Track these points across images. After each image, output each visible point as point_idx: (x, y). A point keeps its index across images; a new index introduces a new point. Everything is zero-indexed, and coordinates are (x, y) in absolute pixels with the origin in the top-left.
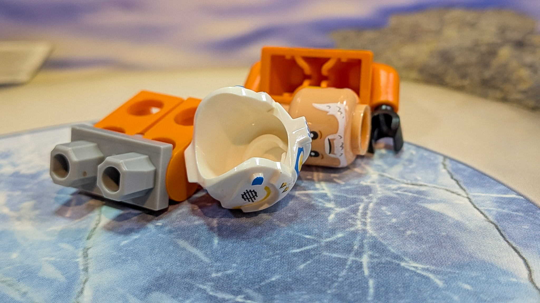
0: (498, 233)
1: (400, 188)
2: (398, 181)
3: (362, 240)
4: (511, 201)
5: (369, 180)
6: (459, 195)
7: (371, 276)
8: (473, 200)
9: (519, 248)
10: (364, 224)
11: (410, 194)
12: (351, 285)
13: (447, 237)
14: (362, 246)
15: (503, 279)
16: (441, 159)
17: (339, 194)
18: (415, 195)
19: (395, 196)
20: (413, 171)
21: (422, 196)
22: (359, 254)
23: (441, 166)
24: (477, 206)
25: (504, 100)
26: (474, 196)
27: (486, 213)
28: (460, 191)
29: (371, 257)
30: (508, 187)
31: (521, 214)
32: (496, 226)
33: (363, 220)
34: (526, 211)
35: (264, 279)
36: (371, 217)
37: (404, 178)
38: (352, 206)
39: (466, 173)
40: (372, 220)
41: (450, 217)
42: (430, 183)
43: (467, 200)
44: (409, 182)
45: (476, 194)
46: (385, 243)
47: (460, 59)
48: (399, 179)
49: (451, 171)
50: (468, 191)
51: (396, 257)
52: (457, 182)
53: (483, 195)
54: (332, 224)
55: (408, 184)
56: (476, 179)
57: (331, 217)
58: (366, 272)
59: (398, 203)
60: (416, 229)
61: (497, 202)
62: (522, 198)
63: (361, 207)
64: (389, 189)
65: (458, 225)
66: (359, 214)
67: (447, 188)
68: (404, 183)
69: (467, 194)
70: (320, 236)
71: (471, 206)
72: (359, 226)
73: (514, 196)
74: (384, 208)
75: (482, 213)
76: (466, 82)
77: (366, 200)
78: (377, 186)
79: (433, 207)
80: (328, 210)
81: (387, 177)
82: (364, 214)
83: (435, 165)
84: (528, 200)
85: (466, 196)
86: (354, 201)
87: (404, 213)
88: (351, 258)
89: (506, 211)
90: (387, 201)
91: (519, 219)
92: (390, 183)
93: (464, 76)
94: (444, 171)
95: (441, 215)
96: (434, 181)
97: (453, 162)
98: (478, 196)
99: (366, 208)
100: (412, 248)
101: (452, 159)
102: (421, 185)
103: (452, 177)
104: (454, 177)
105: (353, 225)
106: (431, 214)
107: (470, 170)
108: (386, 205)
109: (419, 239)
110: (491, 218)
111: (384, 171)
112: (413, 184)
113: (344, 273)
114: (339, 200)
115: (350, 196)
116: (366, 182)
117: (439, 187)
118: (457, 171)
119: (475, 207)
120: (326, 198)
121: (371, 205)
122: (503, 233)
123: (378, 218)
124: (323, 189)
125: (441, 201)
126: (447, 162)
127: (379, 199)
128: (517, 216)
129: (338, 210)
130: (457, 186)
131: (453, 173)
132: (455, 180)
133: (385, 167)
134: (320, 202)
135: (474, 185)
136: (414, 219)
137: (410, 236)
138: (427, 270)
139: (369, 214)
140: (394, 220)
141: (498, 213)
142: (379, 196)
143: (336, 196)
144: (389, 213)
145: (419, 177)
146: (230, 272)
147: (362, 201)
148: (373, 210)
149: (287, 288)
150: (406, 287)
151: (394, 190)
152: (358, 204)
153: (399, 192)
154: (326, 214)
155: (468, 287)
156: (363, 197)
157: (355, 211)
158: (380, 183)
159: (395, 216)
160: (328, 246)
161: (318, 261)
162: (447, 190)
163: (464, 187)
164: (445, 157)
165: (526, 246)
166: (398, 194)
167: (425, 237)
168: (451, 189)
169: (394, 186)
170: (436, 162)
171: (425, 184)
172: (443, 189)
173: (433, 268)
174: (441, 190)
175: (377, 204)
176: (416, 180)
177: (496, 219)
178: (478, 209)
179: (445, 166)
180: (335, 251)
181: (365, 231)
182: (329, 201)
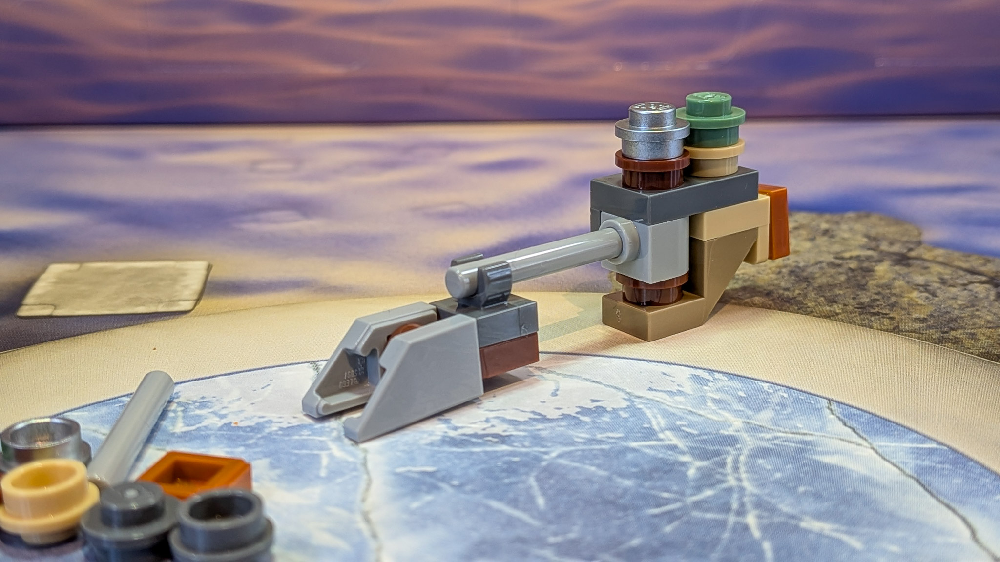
0: (921, 489)
1: (776, 438)
2: (772, 430)
3: (740, 498)
4: (931, 452)
5: (731, 429)
6: (859, 445)
7: (764, 538)
8: (880, 451)
9: (953, 505)
10: (739, 480)
11: (793, 445)
12: (741, 549)
13: (855, 493)
14: (742, 505)
15: (939, 539)
16: (825, 403)
17: (694, 445)
18: (800, 446)
19: (773, 447)
20: (789, 417)
21: (809, 447)
22: (741, 512)
23: (828, 411)
24: (887, 458)
25: (896, 330)
26: (881, 447)
27: (901, 465)
28: (860, 441)
29: (759, 517)
30: (925, 436)
31: (947, 466)
32: (918, 481)
33: (736, 475)
34: (954, 463)
35: (620, 543)
36: (747, 472)
37: (779, 426)
38: (717, 459)
39: (862, 420)
40: (749, 475)
41: (853, 471)
42: (817, 430)
43: (872, 452)
44: (787, 430)
45: (883, 444)
46: (773, 501)
47: (822, 280)
48: (772, 427)
49: (842, 417)
50: (870, 440)
51: (793, 517)
52: (854, 430)
53: (893, 445)
54: (696, 480)
55: (786, 432)
56: (878, 426)
57: (692, 473)
58: (757, 534)
59: (779, 455)
60: (811, 484)
61: (913, 453)
62: (945, 448)
63: (729, 460)
64: (762, 439)
65: (866, 480)
66: (729, 468)
67: (842, 437)
68: (780, 431)
69: (870, 444)
70: (682, 494)
71: (879, 458)
72: (732, 482)
73: (934, 445)
74: (760, 461)
75: (894, 465)
76: (837, 308)
77: (734, 452)
78: (745, 435)
79: (827, 459)
80: (683, 464)
81: (755, 425)
82: (736, 469)
83: (819, 410)
84: (954, 451)
85: (868, 445)
86: (717, 454)
87: (789, 466)
88: (732, 519)
89: (927, 463)
90: (764, 452)
91: (946, 472)
92: (761, 432)
93: (832, 301)
94: (832, 416)
95: (841, 469)
96: (822, 429)
97: (842, 406)
98: (886, 446)
99: (736, 462)
100: (810, 505)
101: (839, 403)
102: (805, 434)
103: (845, 424)
104: (848, 424)
105: (722, 482)
106: (826, 467)
107: (867, 416)
108: (763, 457)
109: (818, 496)
110: (908, 471)
111: (748, 417)
112: (793, 433)
113: (726, 535)
114: (697, 452)
115: (710, 448)
116: (727, 431)
117: (829, 435)
118: (850, 416)
119: (885, 459)
120: (677, 450)
121: (742, 458)
122: (929, 488)
123: (756, 473)
124: (671, 440)
125: (836, 453)
126: (834, 406)
127: (751, 450)
128: (943, 469)
129: (699, 464)
130: (854, 435)
131: (846, 419)
132: (850, 427)
133: (750, 413)
134: (670, 455)
135: (877, 433)
136: (806, 473)
137: (805, 493)
138: (837, 531)
139: (742, 469)
140: (778, 475)
141: (916, 465)
142: (751, 447)
143: (691, 448)
144: (769, 467)
145: (800, 424)
146: (572, 535)
147: (728, 453)
148: (746, 463)
149: (655, 553)
150: (814, 549)
151: (768, 440)
152: (723, 456)
153: (776, 442)
154: (683, 469)
155: (894, 548)
156: (729, 449)
157: (723, 465)
158: (747, 431)
159: (779, 470)
160: (697, 505)
161: (688, 523)
162: (842, 440)
163: (865, 436)
164: (830, 401)
165: (962, 502)
166: (775, 444)
167: (825, 494)
168: (848, 438)
169: (768, 436)
170: (819, 406)
171: (811, 433)
172: (837, 438)
173: (844, 528)
174: (833, 440)
175: (750, 456)
176: (796, 427)
177: (916, 472)
178: (889, 461)
179: (832, 411)
180: (708, 510)
181: (742, 489)
182: (683, 453)
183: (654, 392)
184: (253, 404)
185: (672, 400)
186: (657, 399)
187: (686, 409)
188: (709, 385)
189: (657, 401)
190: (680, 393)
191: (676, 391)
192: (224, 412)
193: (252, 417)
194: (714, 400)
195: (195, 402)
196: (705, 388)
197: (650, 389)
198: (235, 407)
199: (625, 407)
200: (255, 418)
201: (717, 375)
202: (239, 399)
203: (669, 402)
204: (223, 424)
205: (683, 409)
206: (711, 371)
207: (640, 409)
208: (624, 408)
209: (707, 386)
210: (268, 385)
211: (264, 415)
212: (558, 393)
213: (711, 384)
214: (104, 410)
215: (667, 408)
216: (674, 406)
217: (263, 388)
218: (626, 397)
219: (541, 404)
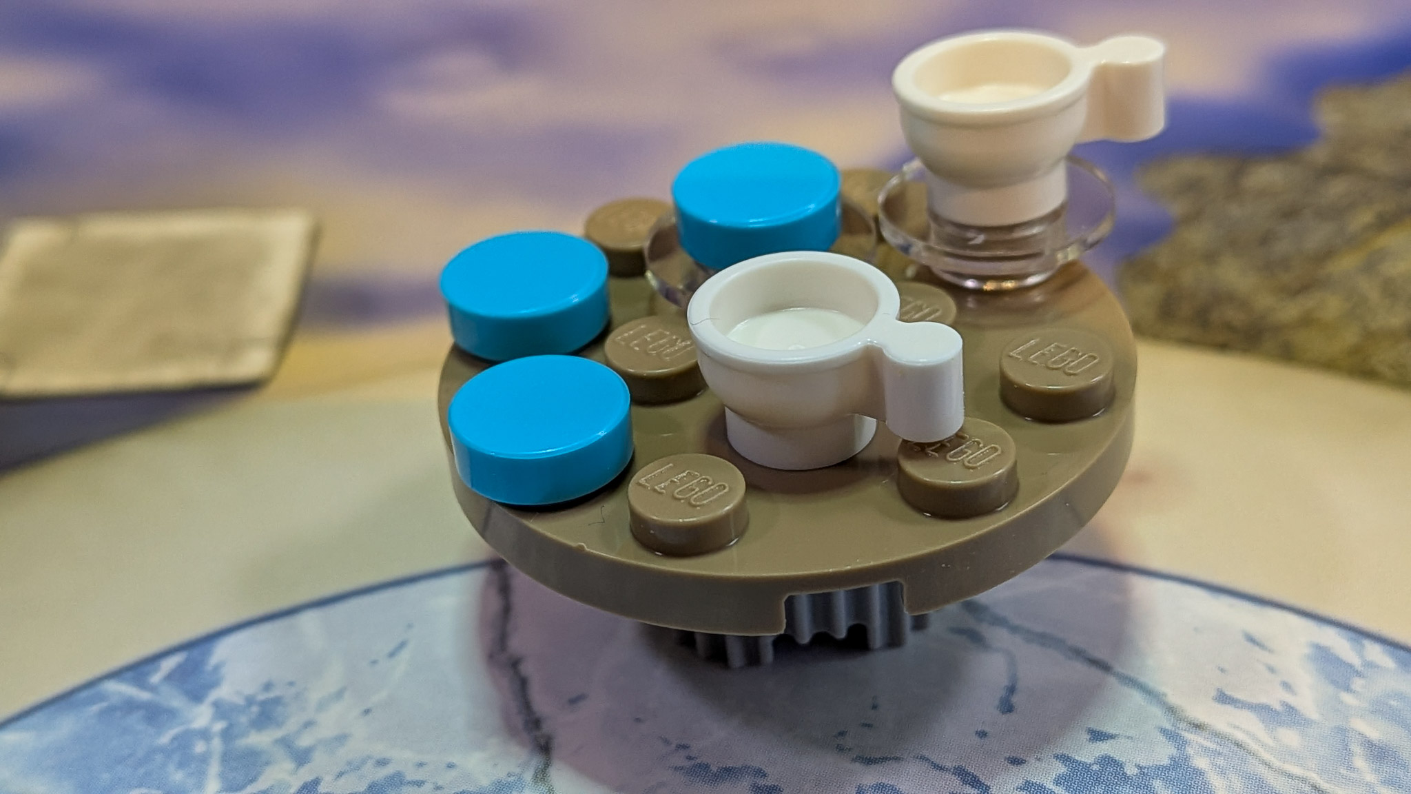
183: (1229, 708)
184: (367, 712)
185: (1271, 742)
186: (1240, 736)
187: (1304, 780)
188: (1353, 687)
189: (1239, 745)
190: (1289, 716)
191: (1278, 707)
192: (305, 741)
193: (364, 762)
194: (1369, 744)
195: (250, 701)
196: (1347, 698)
197: (1223, 698)
198: (328, 724)
199: (1165, 762)
200: (370, 764)
201: (1375, 652)
202: (339, 695)
203: (1264, 746)
204: (301, 783)
205: (1298, 778)
206: (1359, 634)
207: (1200, 773)
208: (1165, 768)
209: (1348, 689)
210: (402, 645)
211: (387, 755)
212: (1015, 699)
213: (1357, 683)
214: (65, 726)
215: (1263, 771)
216: (1277, 763)
217: (392, 655)
218: (1168, 726)
219: (977, 739)
